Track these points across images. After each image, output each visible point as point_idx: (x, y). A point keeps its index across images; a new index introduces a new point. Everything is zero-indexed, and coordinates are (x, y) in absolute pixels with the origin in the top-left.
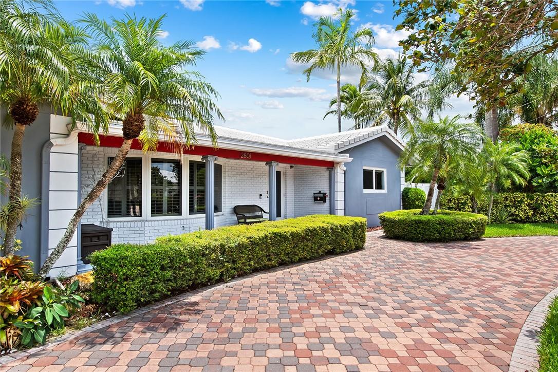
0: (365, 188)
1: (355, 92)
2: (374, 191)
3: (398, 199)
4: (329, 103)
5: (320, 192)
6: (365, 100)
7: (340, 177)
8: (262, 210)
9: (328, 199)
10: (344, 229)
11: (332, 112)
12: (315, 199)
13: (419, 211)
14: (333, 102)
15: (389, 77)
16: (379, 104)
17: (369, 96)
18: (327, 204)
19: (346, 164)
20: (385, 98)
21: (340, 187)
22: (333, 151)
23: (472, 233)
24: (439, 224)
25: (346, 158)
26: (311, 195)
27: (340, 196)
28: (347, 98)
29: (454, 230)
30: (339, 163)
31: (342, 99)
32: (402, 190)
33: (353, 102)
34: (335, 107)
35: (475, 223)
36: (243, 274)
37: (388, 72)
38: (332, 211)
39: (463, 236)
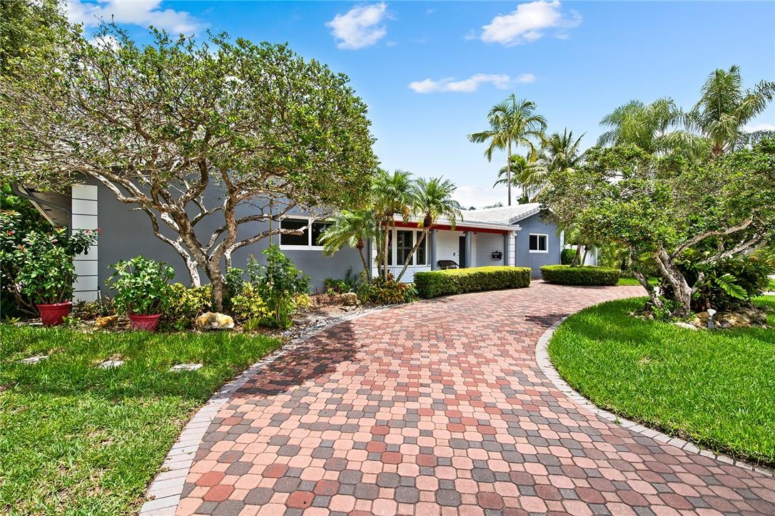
0: (531, 249)
1: (523, 163)
2: (538, 251)
3: (558, 257)
4: (498, 173)
5: (497, 252)
6: (533, 172)
7: (512, 241)
8: (456, 264)
9: (503, 257)
10: (517, 273)
11: (501, 181)
12: (493, 256)
13: (569, 266)
14: (502, 172)
15: (555, 151)
16: (544, 175)
17: (536, 168)
18: (502, 261)
19: (517, 232)
20: (551, 170)
21: (512, 248)
22: (508, 223)
23: (607, 281)
24: (582, 273)
25: (517, 228)
26: (490, 253)
27: (512, 255)
28: (516, 168)
29: (593, 278)
30: (511, 231)
31: (512, 169)
32: (561, 251)
33: (522, 173)
34: (504, 176)
35: (609, 273)
36: (465, 292)
37: (554, 146)
38: (506, 263)
39: (600, 282)
